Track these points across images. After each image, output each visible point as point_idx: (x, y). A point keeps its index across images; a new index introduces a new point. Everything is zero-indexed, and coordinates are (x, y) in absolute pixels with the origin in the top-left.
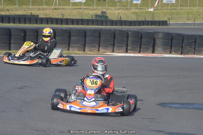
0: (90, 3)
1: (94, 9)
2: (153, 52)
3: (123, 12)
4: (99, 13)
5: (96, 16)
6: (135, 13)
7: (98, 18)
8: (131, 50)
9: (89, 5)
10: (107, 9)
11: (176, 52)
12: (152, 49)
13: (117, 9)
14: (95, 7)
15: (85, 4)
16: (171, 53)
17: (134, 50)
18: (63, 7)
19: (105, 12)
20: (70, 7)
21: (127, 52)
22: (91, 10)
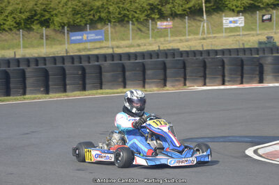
0: (253, 27)
1: (257, 35)
2: (261, 81)
4: (263, 38)
5: (260, 43)
7: (263, 46)
8: (229, 81)
9: (253, 29)
10: (275, 33)
14: (259, 32)
15: (244, 29)
17: (233, 81)
18: (214, 35)
19: (272, 37)
20: (224, 34)
21: (223, 84)
22: (253, 36)
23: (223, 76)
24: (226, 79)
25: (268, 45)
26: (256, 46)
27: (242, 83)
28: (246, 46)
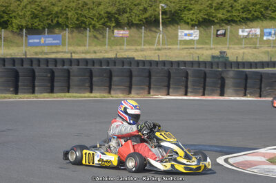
0: (207, 41)
1: (211, 49)
2: (222, 94)
3: (250, 51)
4: (217, 53)
5: (213, 57)
7: (216, 60)
8: (191, 92)
9: (206, 43)
10: (229, 48)
11: (252, 94)
12: (219, 91)
13: (242, 48)
14: (212, 46)
15: (198, 42)
16: (245, 96)
17: (195, 93)
18: (169, 47)
19: (225, 52)
20: (178, 46)
21: (186, 95)
22: (207, 50)
23: (186, 87)
24: (189, 90)
25: (221, 60)
26: (209, 59)
27: (204, 95)
28: (201, 60)
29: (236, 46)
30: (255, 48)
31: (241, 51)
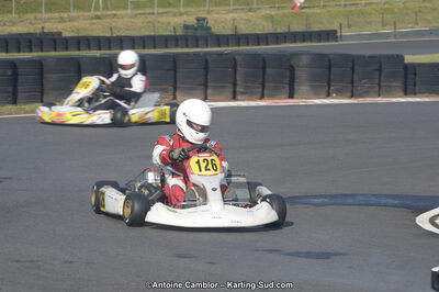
0: (171, 2)
1: (181, 14)
2: (291, 96)
3: (243, 15)
4: (191, 20)
5: (186, 27)
6: (270, 18)
7: (190, 33)
8: (243, 93)
10: (209, 12)
11: (340, 93)
12: (287, 90)
13: (232, 12)
14: (182, 10)
16: (328, 95)
17: (249, 94)
19: (204, 19)
20: (128, 12)
21: (234, 98)
22: (175, 15)
23: (235, 85)
24: (238, 89)
25: (199, 33)
26: (180, 32)
27: (263, 96)
29: (221, 9)
30: (250, 10)
31: (230, 16)
